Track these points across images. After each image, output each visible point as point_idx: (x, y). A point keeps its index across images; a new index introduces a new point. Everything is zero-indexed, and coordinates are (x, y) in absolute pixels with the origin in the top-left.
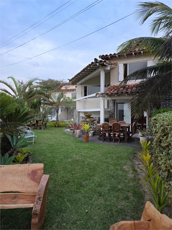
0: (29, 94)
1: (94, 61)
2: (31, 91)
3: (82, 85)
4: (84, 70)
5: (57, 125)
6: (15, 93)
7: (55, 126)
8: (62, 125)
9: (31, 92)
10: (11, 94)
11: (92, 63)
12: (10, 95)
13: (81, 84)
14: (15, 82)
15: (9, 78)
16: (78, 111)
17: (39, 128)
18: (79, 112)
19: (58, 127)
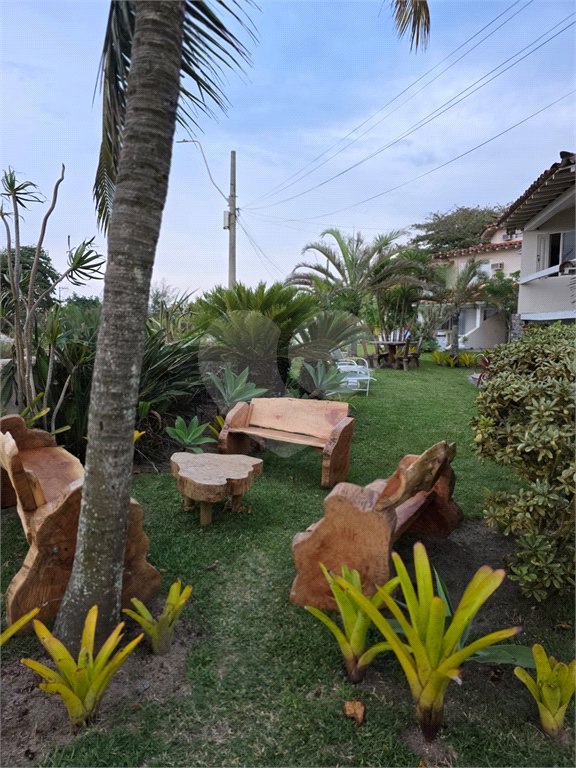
0: (377, 272)
1: (559, 161)
2: (381, 265)
3: (540, 233)
4: (533, 188)
5: (451, 361)
6: (342, 273)
7: (448, 365)
8: (467, 363)
9: (382, 267)
10: (332, 277)
11: (555, 166)
12: (330, 280)
13: (538, 229)
14: (341, 243)
15: (324, 234)
16: (524, 317)
17: (396, 365)
18: (526, 321)
19: (457, 366)
